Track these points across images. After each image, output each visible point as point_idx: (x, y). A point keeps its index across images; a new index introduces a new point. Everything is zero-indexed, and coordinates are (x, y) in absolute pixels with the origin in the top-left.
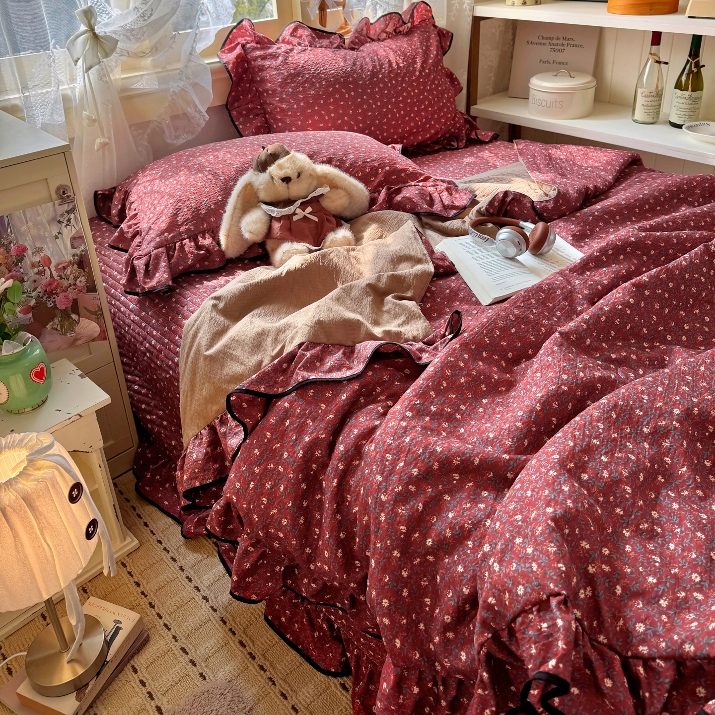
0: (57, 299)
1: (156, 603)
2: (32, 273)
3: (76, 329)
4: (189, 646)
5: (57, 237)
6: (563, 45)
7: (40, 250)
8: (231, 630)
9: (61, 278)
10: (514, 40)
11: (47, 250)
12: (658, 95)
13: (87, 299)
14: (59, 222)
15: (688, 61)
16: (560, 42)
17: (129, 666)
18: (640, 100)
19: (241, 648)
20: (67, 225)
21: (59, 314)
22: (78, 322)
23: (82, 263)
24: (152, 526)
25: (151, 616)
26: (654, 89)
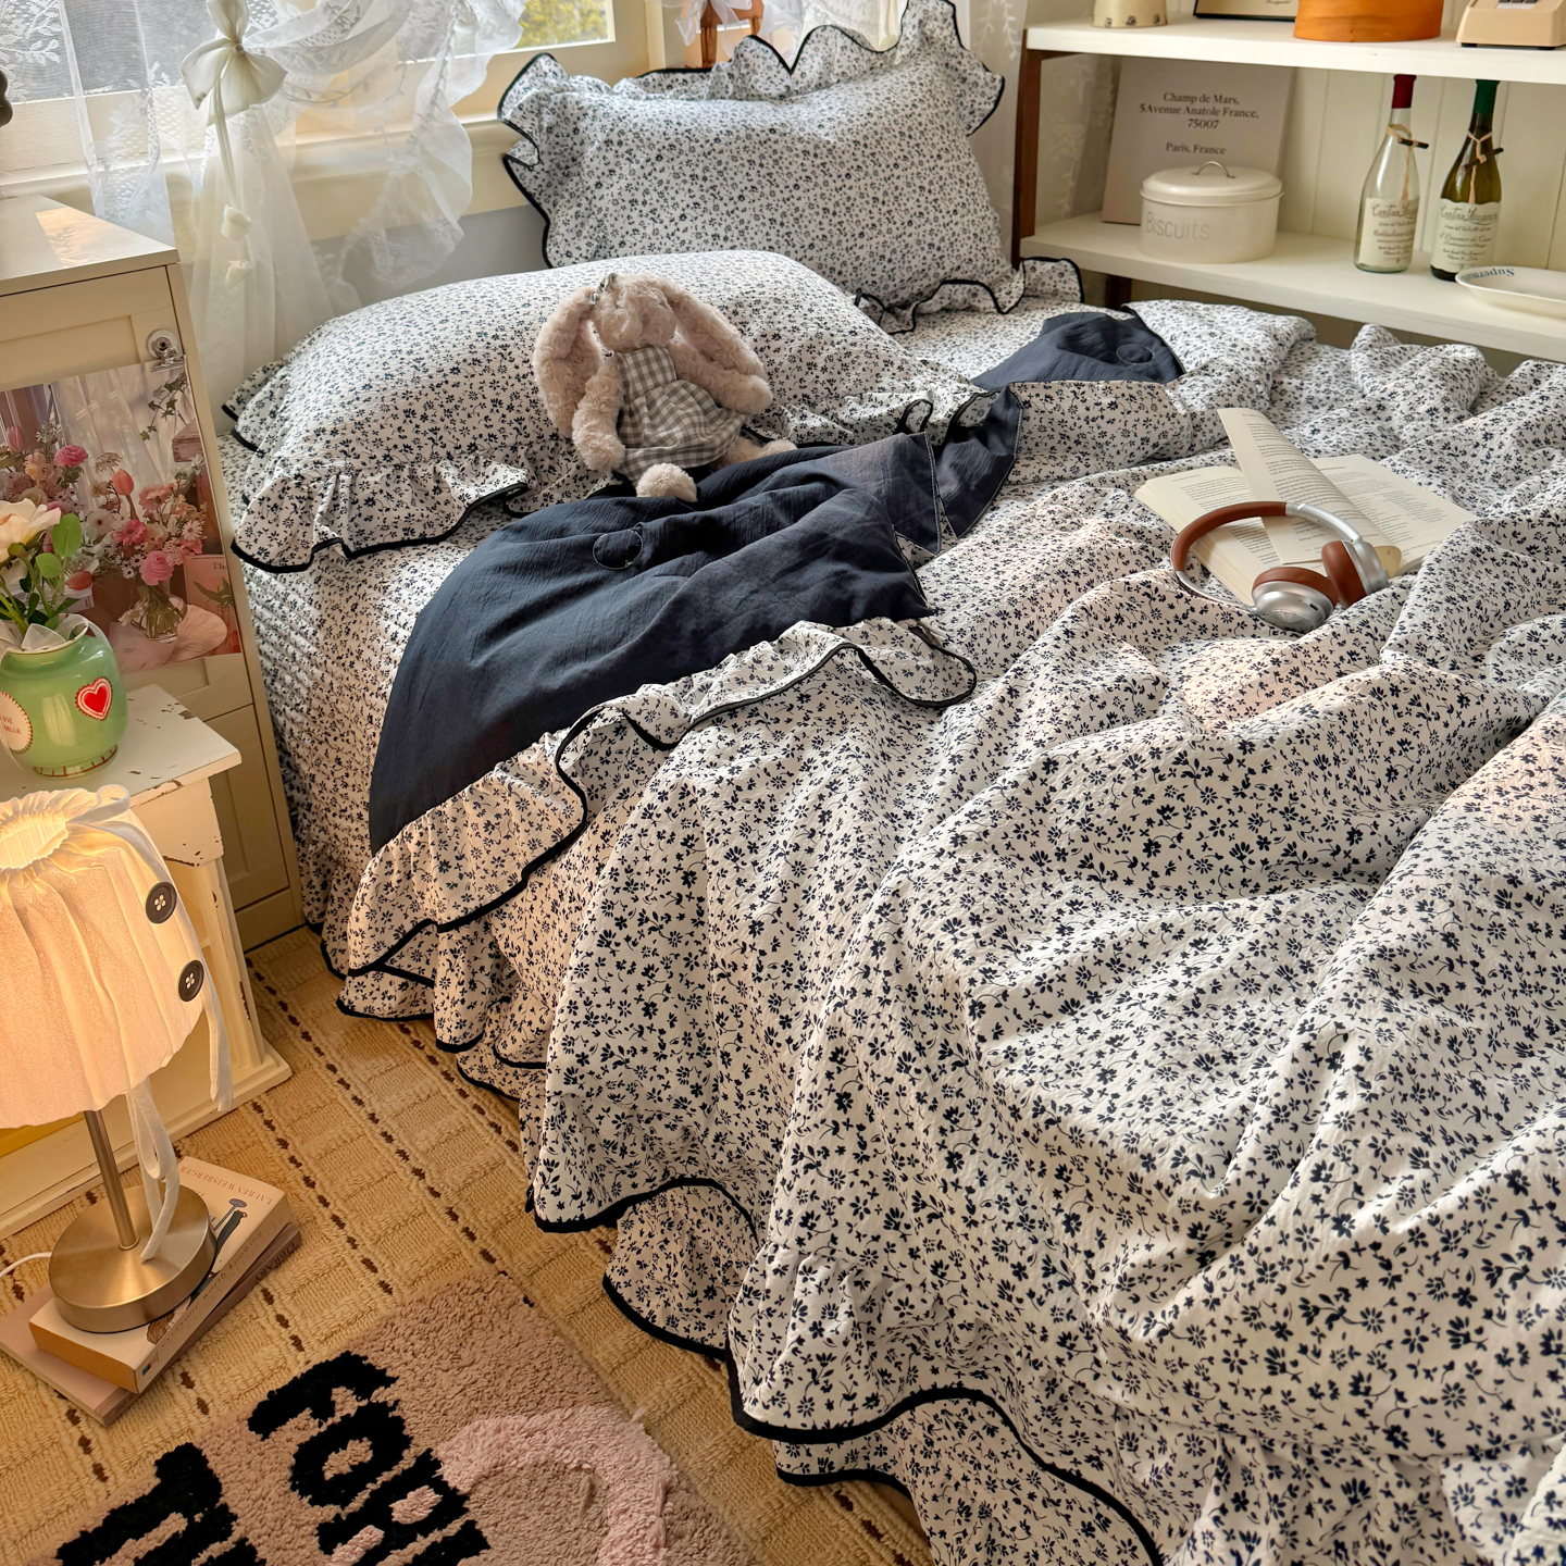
0: (143, 564)
1: (318, 1177)
2: (95, 504)
3: (180, 627)
4: (380, 1257)
5: (145, 436)
6: (1215, 112)
7: (111, 460)
8: (466, 1230)
9: (152, 521)
10: (1114, 103)
11: (126, 460)
12: (1410, 212)
13: (204, 569)
14: (152, 405)
15: (1468, 140)
16: (1209, 106)
17: (257, 1290)
18: (1371, 223)
20: (167, 413)
21: (146, 595)
22: (182, 614)
23: (196, 492)
24: (318, 1039)
25: (307, 1201)
26: (1397, 199)
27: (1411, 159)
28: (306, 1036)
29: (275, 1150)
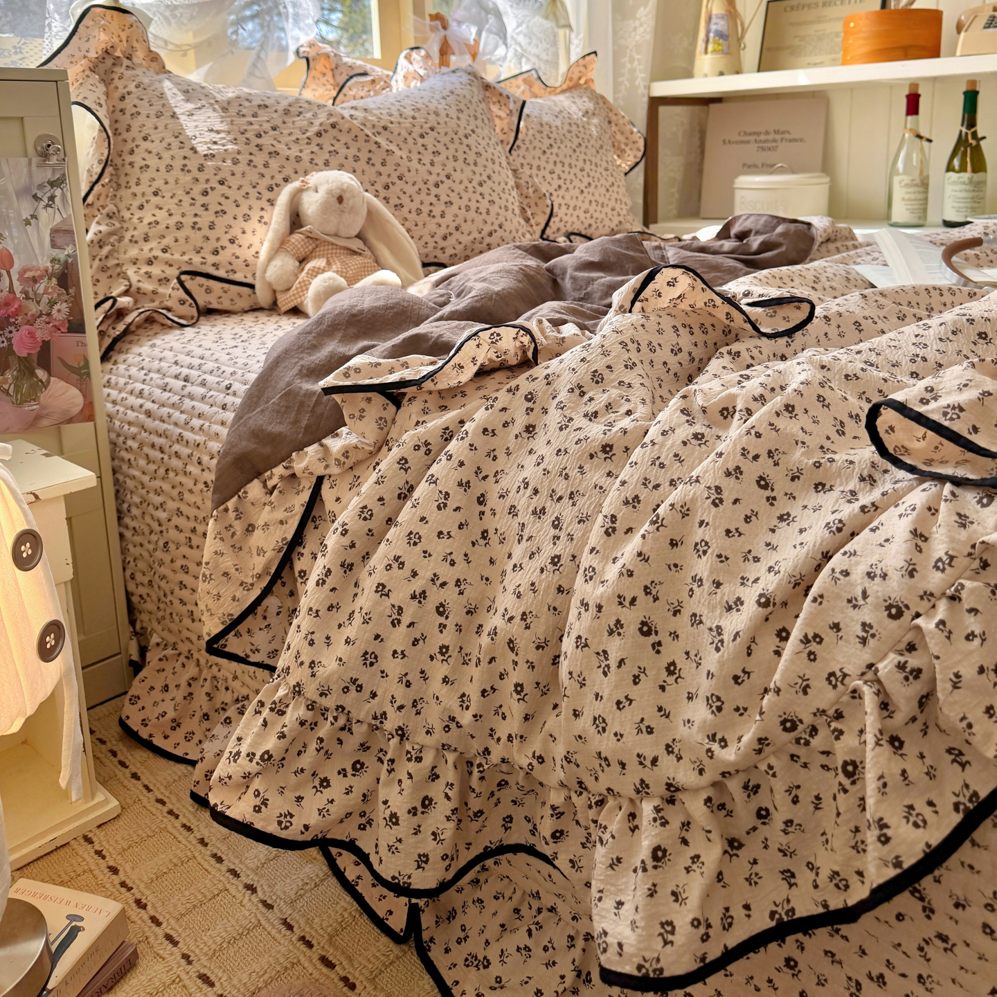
0: (16, 336)
1: (149, 898)
3: (44, 397)
4: (216, 971)
5: (28, 223)
6: (775, 141)
9: (27, 298)
11: (9, 240)
12: (924, 185)
13: (65, 344)
14: (35, 197)
16: (771, 137)
18: (899, 194)
19: (325, 970)
20: (48, 206)
21: (15, 364)
22: (46, 385)
23: (66, 277)
24: (146, 778)
25: (139, 922)
26: (916, 175)
27: (922, 149)
28: (135, 776)
29: (105, 877)
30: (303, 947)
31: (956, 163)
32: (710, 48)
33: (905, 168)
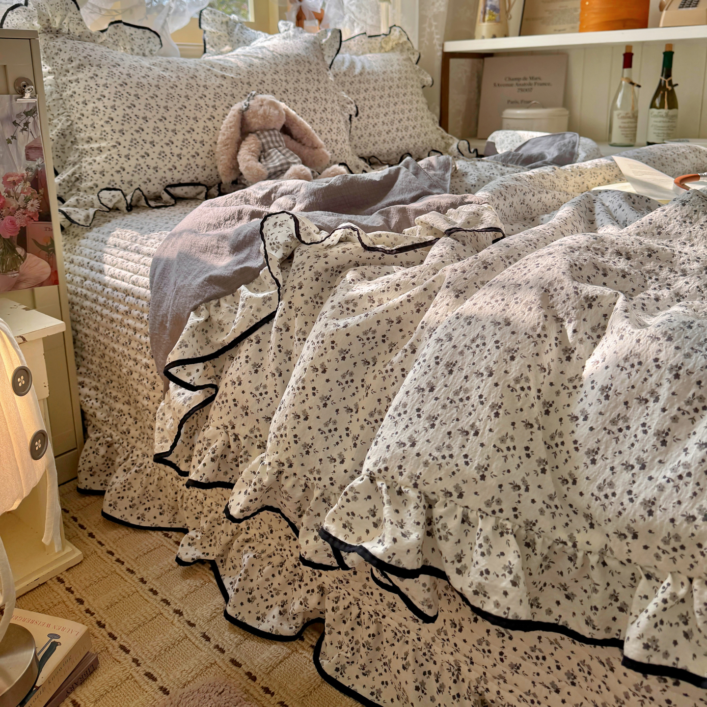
1: (107, 620)
3: (22, 267)
4: (157, 670)
5: (9, 142)
6: (530, 84)
9: (9, 196)
12: (634, 117)
13: (37, 229)
14: (15, 123)
15: (662, 79)
16: (527, 82)
18: (617, 123)
19: (234, 668)
20: (23, 129)
22: (23, 259)
23: (38, 182)
24: (99, 536)
25: (101, 637)
26: (629, 110)
27: (634, 92)
28: (91, 535)
29: (75, 606)
30: (218, 653)
31: (657, 102)
32: (487, 18)
33: (621, 105)
